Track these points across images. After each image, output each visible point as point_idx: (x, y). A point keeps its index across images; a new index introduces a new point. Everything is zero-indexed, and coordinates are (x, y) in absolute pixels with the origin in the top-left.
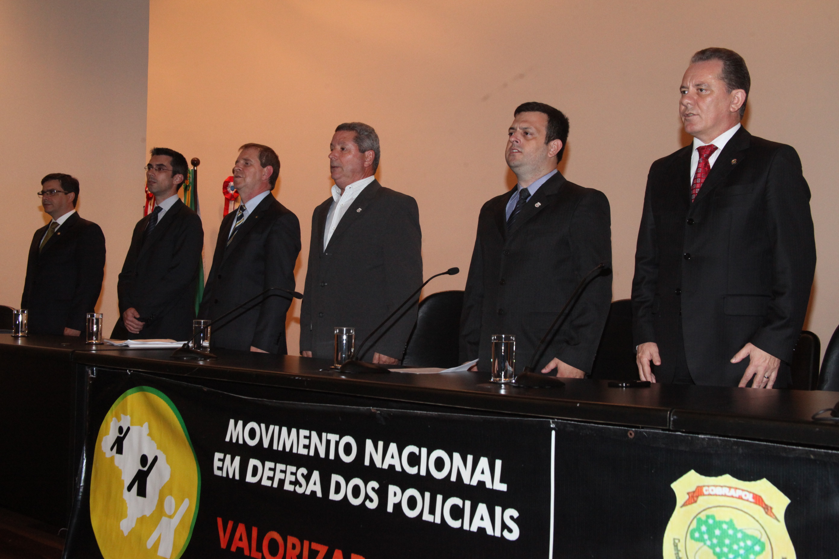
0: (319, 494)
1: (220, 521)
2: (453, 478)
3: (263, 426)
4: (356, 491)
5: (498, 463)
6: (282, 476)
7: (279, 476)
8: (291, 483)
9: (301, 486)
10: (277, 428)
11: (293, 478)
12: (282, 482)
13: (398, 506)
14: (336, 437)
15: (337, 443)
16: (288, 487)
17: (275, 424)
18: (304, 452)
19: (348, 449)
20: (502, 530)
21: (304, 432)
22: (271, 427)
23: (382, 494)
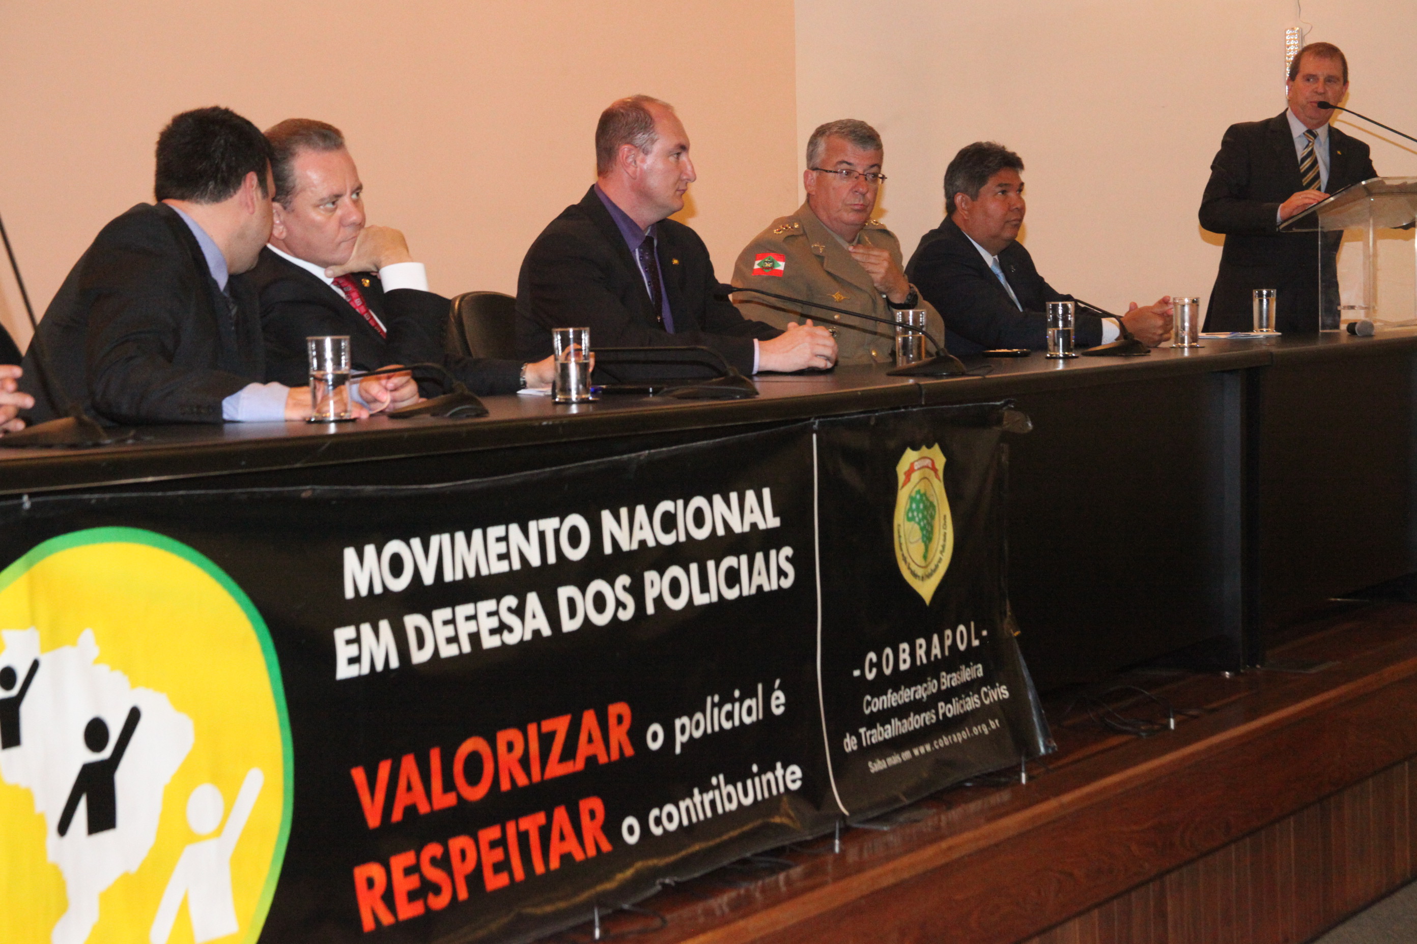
0: (546, 632)
1: (359, 775)
2: (721, 531)
3: (416, 542)
4: (600, 602)
5: (766, 492)
6: (472, 627)
7: (465, 629)
8: (493, 632)
9: (510, 630)
10: (446, 537)
11: (494, 623)
12: (475, 638)
13: (659, 601)
14: (554, 522)
15: (557, 532)
16: (490, 642)
17: (440, 531)
18: (503, 567)
19: (575, 537)
20: (779, 579)
21: (496, 531)
22: (435, 540)
23: (637, 590)
